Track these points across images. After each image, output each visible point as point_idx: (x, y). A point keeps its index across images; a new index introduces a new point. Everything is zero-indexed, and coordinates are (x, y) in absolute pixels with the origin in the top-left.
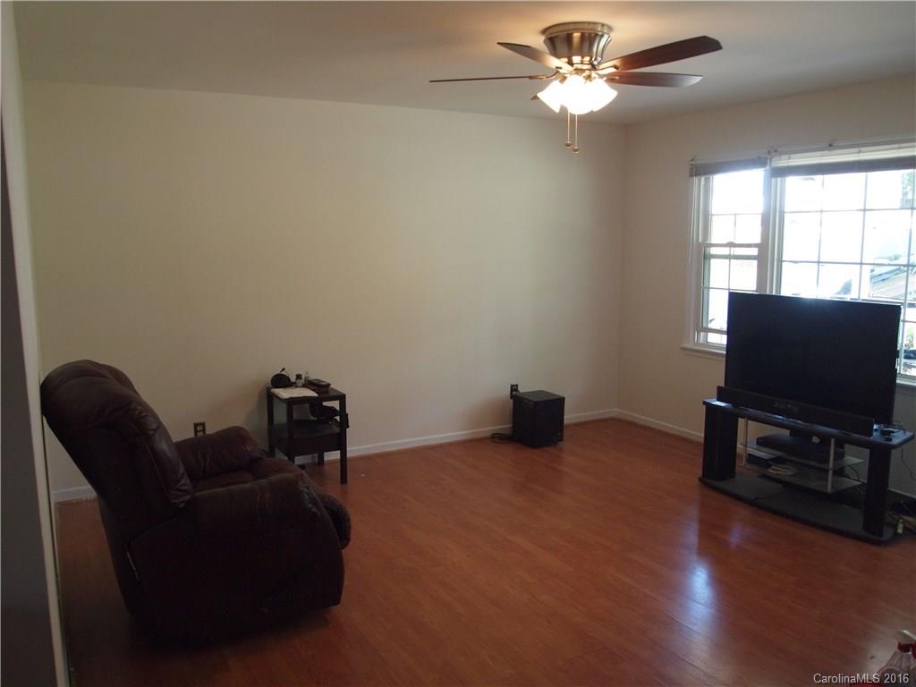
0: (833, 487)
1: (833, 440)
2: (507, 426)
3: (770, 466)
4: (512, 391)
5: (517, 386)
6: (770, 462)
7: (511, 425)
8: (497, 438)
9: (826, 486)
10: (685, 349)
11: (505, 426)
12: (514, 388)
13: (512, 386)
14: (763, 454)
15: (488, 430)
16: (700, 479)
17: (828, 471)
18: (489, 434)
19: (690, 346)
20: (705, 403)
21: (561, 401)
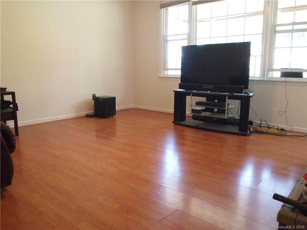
0: (227, 116)
1: (227, 97)
2: (92, 111)
3: (201, 113)
4: (93, 97)
5: (95, 95)
6: (201, 111)
7: (94, 111)
8: (88, 116)
9: (225, 116)
10: (160, 77)
11: (92, 112)
12: (94, 96)
13: (93, 95)
14: (198, 108)
15: (84, 113)
16: (173, 122)
17: (225, 110)
18: (85, 115)
19: (162, 76)
20: (174, 91)
21: (114, 99)
